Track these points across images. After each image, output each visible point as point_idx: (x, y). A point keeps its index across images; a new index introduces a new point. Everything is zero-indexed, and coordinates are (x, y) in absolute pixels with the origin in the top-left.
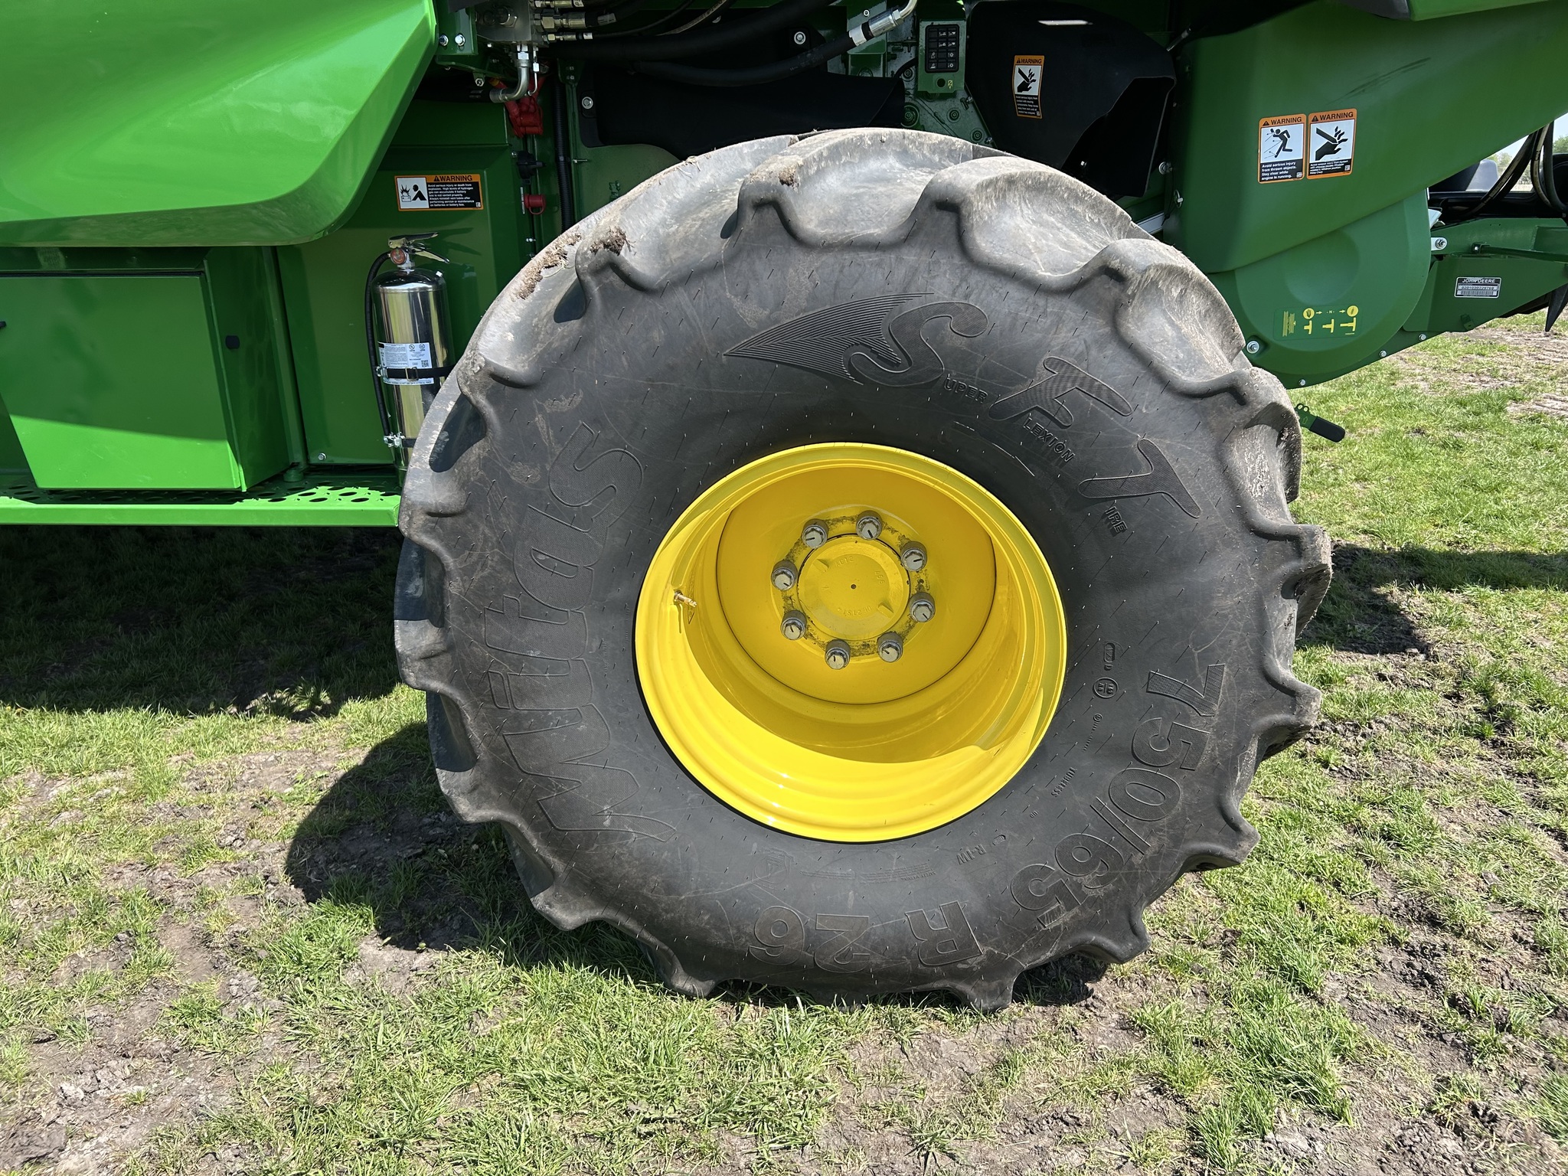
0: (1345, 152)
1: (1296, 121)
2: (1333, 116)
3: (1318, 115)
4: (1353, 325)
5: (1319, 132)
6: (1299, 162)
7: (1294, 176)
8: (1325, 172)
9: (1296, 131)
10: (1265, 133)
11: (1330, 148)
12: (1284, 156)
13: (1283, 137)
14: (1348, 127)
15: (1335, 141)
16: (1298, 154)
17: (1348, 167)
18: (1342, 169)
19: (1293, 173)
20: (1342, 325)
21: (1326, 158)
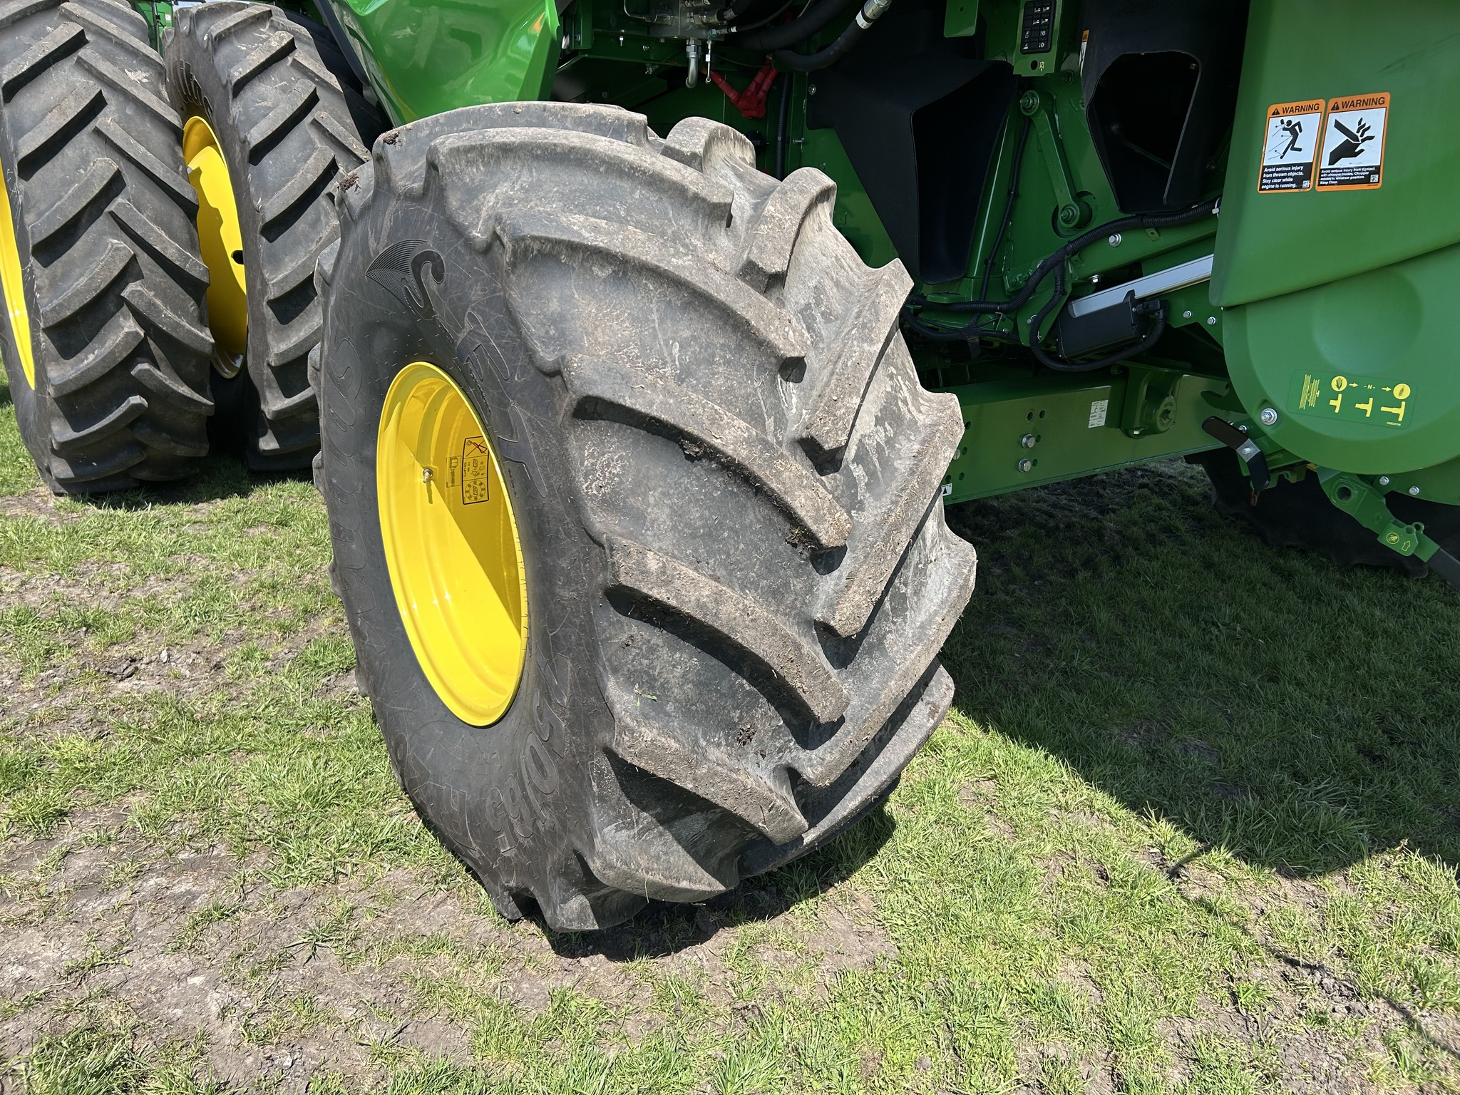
0: (1371, 155)
1: (1312, 109)
2: (1359, 102)
3: (1340, 101)
4: (1400, 411)
5: (1338, 126)
6: (1307, 167)
7: (1299, 186)
8: (1341, 183)
9: (1310, 122)
10: (1274, 124)
11: (1348, 150)
12: (1292, 158)
13: (1294, 130)
14: (1376, 119)
15: (1356, 138)
16: (1307, 157)
17: (1375, 178)
18: (1366, 180)
19: (1298, 181)
20: (1383, 409)
21: (1344, 163)
